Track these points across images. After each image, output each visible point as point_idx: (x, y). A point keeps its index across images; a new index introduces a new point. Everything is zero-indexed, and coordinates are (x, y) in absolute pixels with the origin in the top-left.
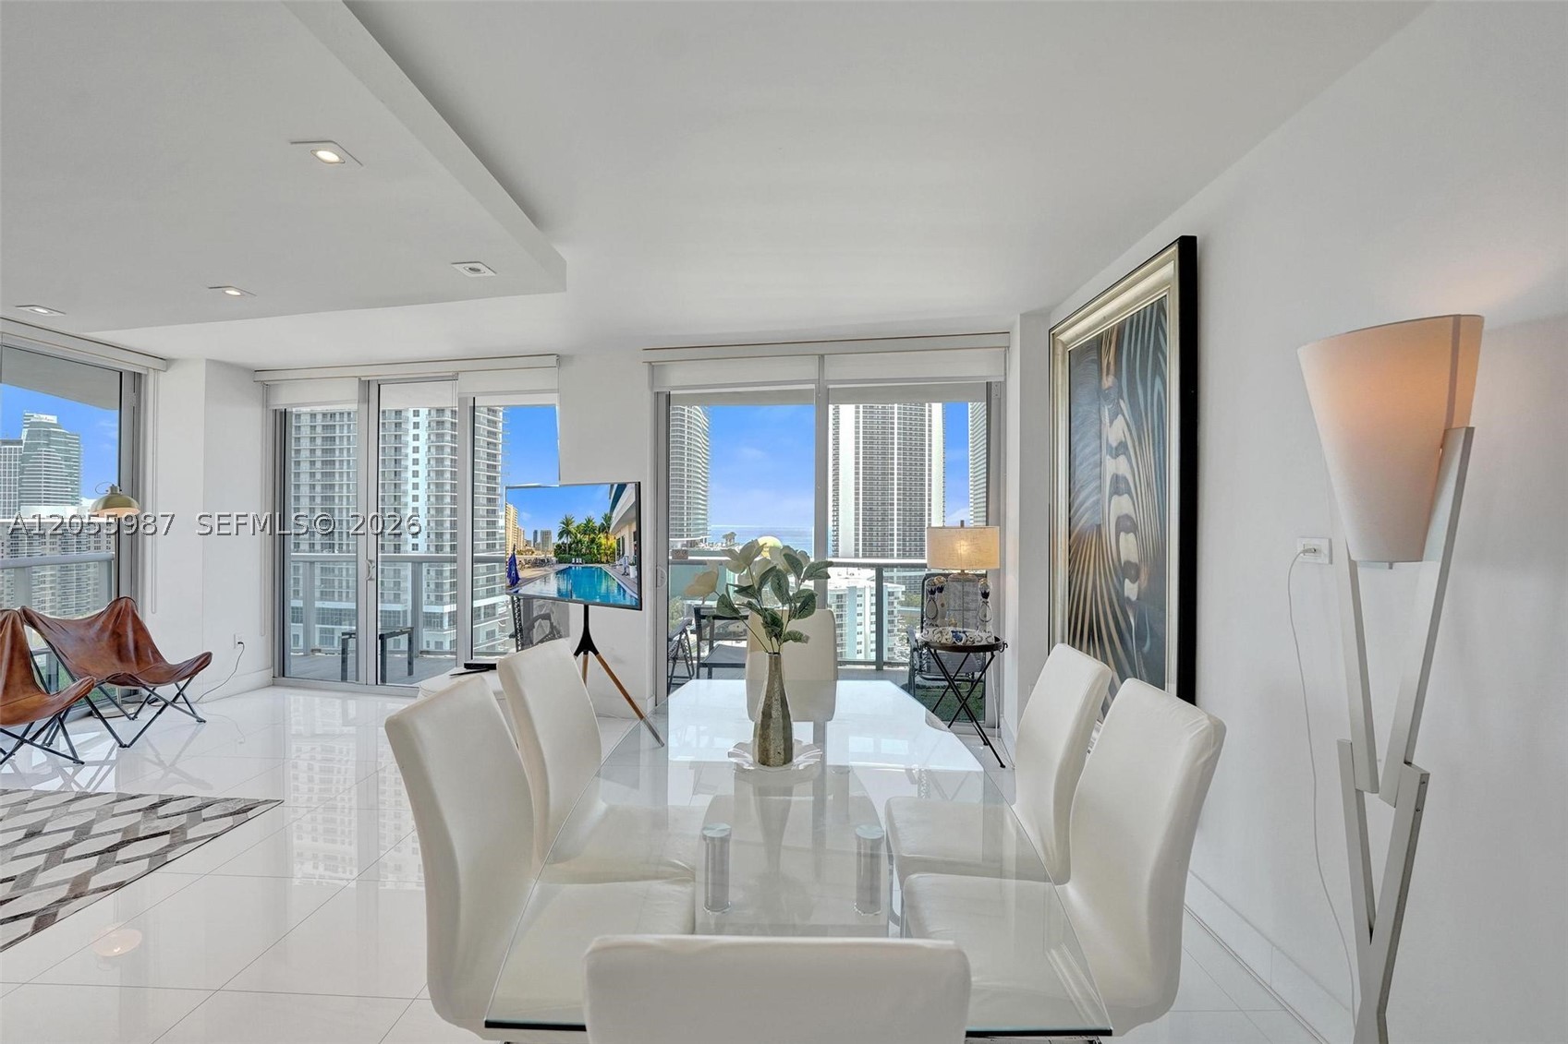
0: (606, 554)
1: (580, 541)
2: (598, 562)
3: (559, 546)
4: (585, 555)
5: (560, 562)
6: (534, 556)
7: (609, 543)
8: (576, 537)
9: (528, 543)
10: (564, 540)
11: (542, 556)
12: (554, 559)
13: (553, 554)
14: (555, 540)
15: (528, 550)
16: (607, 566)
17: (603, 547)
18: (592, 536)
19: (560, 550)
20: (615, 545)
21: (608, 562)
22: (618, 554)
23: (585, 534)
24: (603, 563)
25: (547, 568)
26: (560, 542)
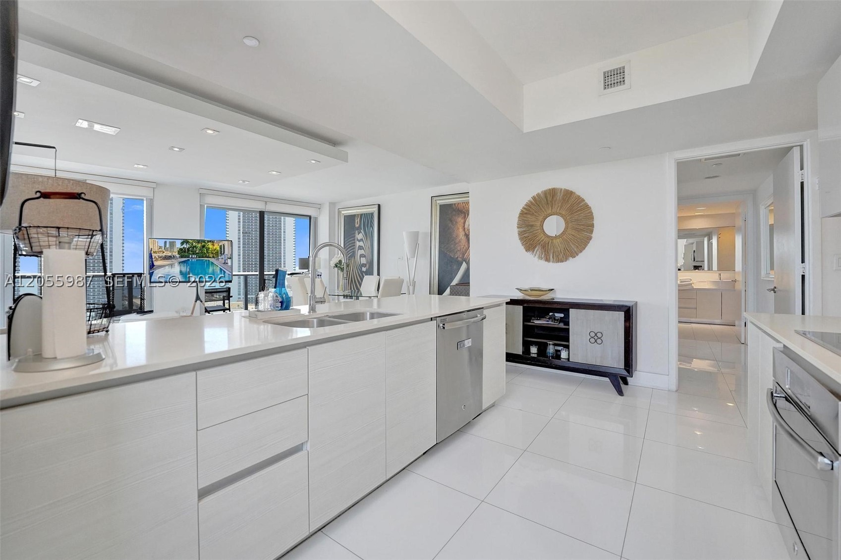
0: (213, 253)
1: (195, 246)
2: (207, 257)
3: (181, 249)
4: (198, 253)
5: (182, 257)
6: (164, 254)
7: (214, 248)
8: (192, 245)
9: (160, 247)
10: (185, 246)
11: (170, 254)
12: (178, 256)
13: (177, 253)
14: (178, 245)
15: (161, 251)
16: (213, 259)
17: (211, 249)
18: (203, 244)
19: (182, 252)
20: (218, 249)
21: (213, 257)
22: (221, 253)
23: (198, 243)
24: (211, 257)
25: (173, 260)
26: (182, 247)
